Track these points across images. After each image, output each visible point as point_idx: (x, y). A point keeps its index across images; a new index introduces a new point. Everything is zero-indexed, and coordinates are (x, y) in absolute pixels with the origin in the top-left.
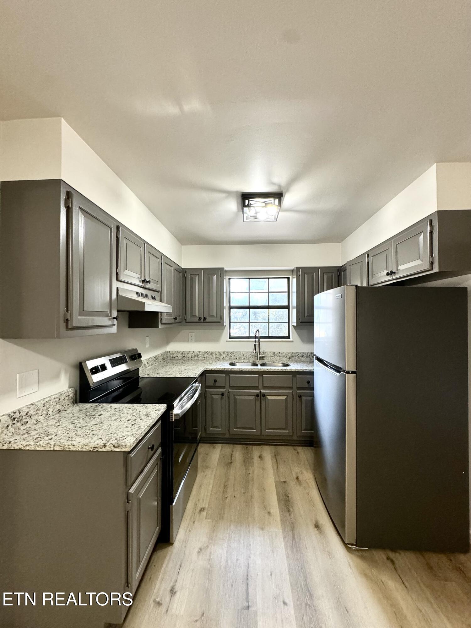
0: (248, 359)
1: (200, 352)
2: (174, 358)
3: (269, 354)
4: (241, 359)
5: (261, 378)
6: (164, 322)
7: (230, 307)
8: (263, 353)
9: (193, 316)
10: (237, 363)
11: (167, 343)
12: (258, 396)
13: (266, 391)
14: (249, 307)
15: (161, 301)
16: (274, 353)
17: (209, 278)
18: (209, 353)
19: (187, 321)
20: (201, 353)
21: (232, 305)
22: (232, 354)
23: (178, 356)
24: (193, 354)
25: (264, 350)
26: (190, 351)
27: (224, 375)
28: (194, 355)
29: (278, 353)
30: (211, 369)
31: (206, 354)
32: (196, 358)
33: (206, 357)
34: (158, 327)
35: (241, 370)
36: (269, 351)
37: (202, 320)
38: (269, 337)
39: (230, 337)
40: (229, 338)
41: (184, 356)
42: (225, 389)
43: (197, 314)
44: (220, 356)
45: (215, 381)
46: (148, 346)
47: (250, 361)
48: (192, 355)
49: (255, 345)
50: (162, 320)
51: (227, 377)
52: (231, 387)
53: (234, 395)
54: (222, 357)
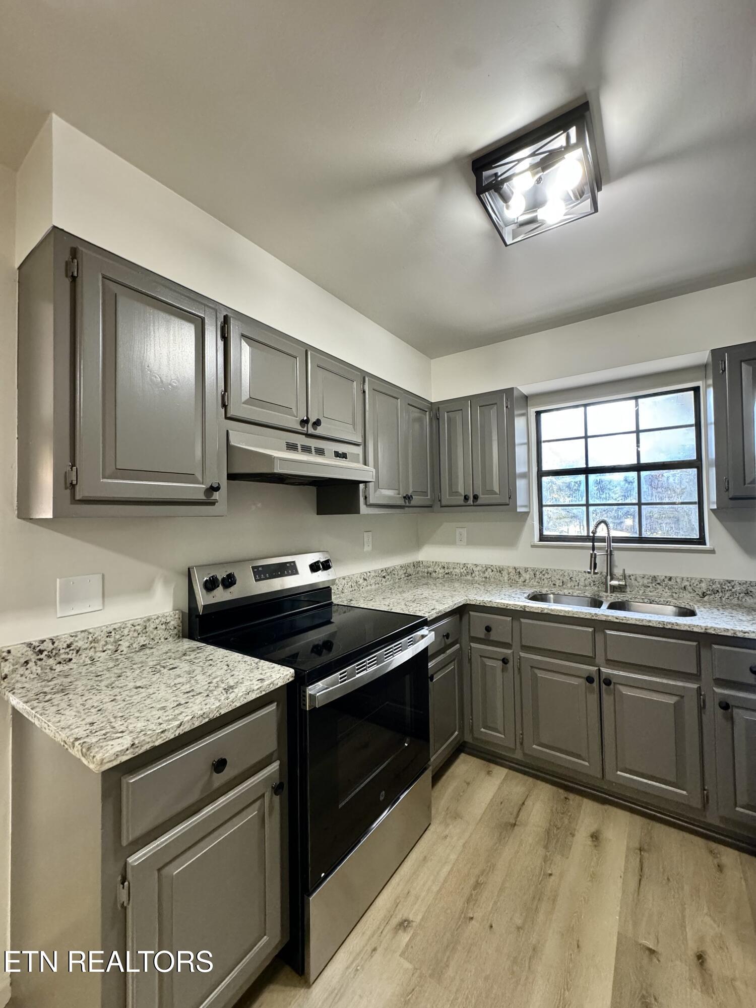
0: (582, 587)
1: (476, 565)
2: (430, 574)
3: (639, 579)
4: (564, 586)
5: (599, 638)
7: (541, 474)
8: (621, 578)
9: (453, 492)
10: (550, 595)
11: (418, 543)
12: (590, 680)
13: (616, 672)
14: (587, 471)
15: (365, 464)
17: (482, 413)
18: (495, 570)
19: (444, 503)
20: (479, 568)
21: (546, 467)
22: (544, 575)
23: (438, 572)
24: (464, 569)
25: (624, 570)
26: (457, 564)
27: (510, 619)
28: (465, 572)
29: (666, 580)
30: (478, 602)
31: (490, 570)
32: (469, 577)
33: (488, 577)
34: (357, 511)
35: (546, 611)
36: (639, 572)
37: (471, 502)
38: (641, 540)
39: (543, 538)
40: (541, 540)
41: (446, 572)
42: (511, 649)
43: (461, 490)
44: (517, 576)
45: (488, 629)
46: (368, 548)
47: (586, 594)
48: (462, 571)
49: (593, 557)
50: (368, 499)
51: (516, 623)
52: (525, 648)
53: (532, 667)
54: (522, 579)
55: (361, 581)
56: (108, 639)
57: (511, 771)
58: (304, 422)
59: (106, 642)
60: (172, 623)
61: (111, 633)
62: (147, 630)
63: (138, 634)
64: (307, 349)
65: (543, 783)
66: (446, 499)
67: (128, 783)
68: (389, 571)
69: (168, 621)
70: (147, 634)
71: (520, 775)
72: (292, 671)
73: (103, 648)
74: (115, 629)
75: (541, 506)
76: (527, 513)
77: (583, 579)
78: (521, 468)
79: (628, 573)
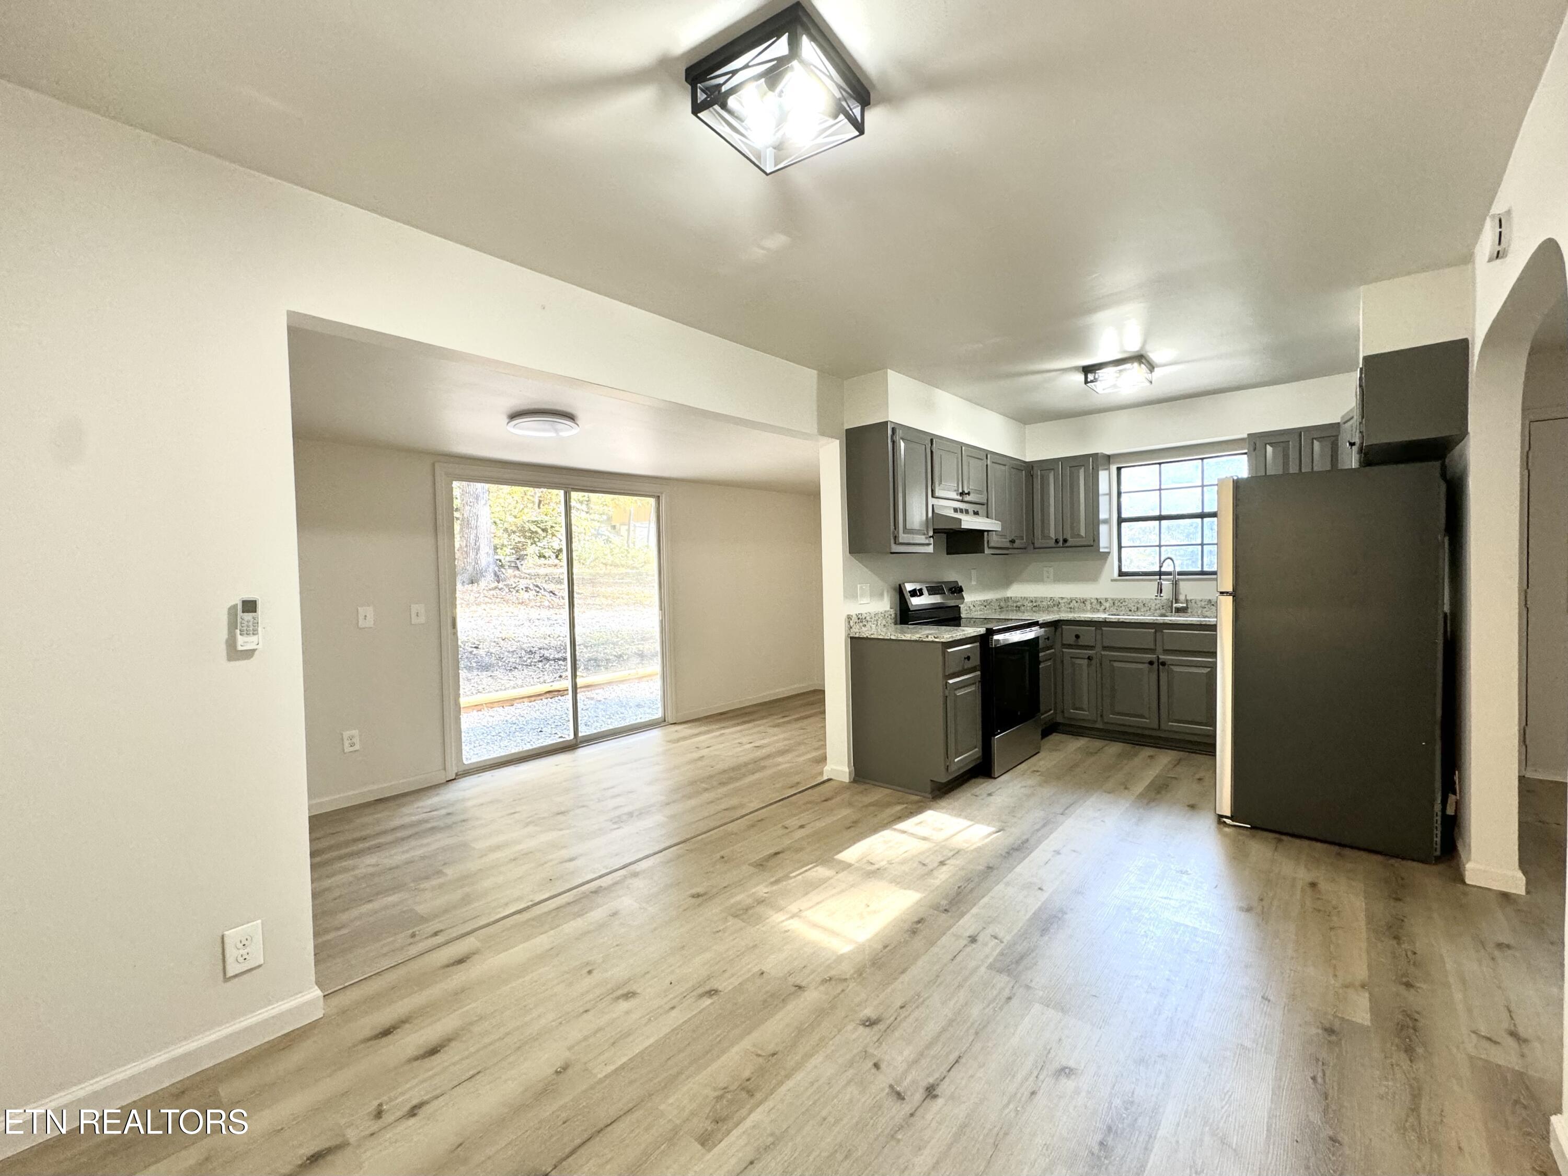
0: (1153, 611)
1: (1062, 598)
4: (1138, 611)
5: (1158, 635)
6: (992, 544)
7: (1121, 520)
9: (1045, 536)
10: (1123, 614)
11: (1007, 582)
12: (1151, 663)
13: (1169, 657)
14: (1160, 518)
15: (988, 517)
16: (1210, 601)
17: (1071, 473)
18: (1078, 601)
19: (1036, 545)
20: (1064, 601)
21: (1124, 515)
24: (1051, 601)
25: (1186, 596)
26: (1044, 598)
27: (1094, 628)
30: (1068, 618)
31: (1074, 601)
32: (1055, 608)
33: (1073, 607)
34: (983, 552)
35: (1121, 620)
36: (1198, 597)
37: (1061, 544)
38: (1203, 573)
39: (1121, 574)
40: (1119, 576)
42: (1094, 650)
43: (1052, 535)
45: (1077, 637)
46: (974, 583)
48: (1049, 602)
49: (1160, 585)
50: (989, 543)
51: (1099, 631)
52: (1105, 648)
53: (1110, 661)
55: (972, 607)
58: (962, 494)
60: (892, 615)
62: (885, 617)
64: (961, 445)
66: (1039, 542)
68: (988, 602)
71: (1097, 740)
74: (875, 614)
75: (1120, 547)
76: (1109, 553)
77: (1154, 605)
78: (1103, 515)
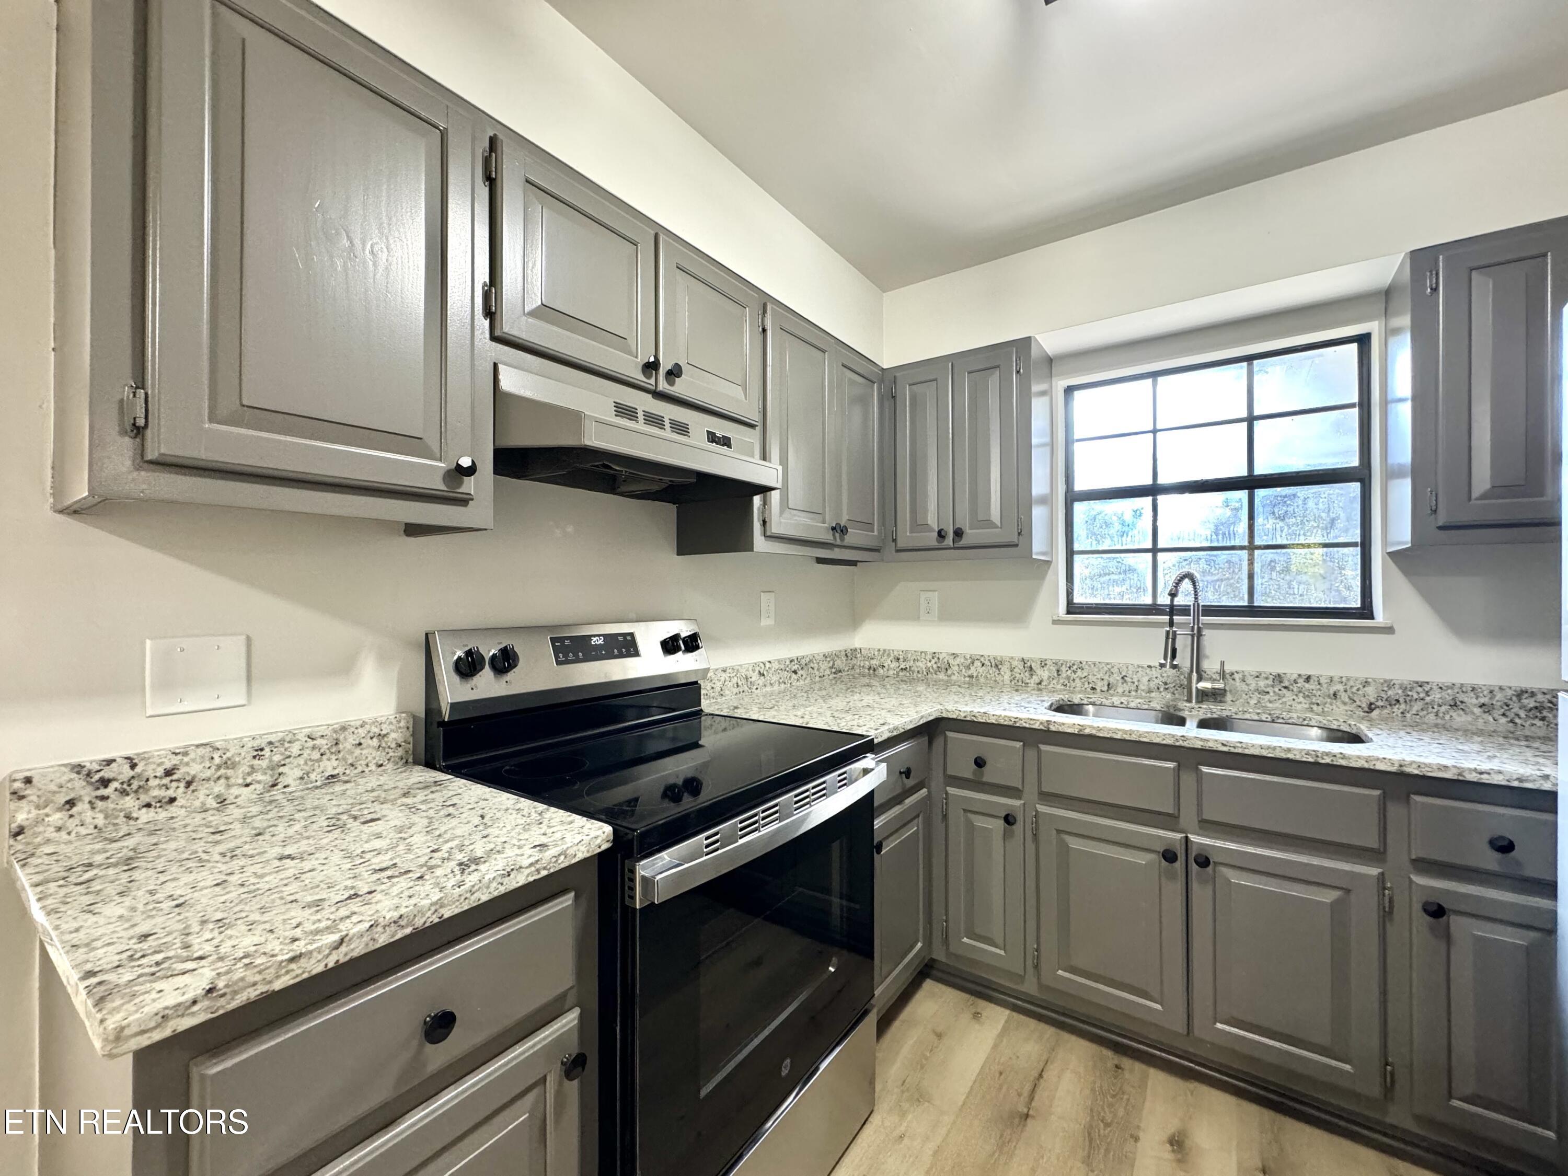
0: (1143, 694)
1: (955, 656)
2: (874, 670)
3: (1250, 680)
4: (1111, 692)
5: (1188, 779)
6: (776, 528)
7: (1072, 498)
8: (1217, 677)
9: (918, 526)
10: (1087, 707)
11: (854, 620)
12: (1169, 856)
13: (1219, 843)
15: (764, 459)
16: (1279, 678)
17: (972, 385)
18: (987, 663)
19: (901, 544)
20: (958, 661)
22: (1075, 672)
23: (887, 667)
25: (1223, 663)
26: (921, 652)
27: (1019, 745)
28: (935, 666)
29: (1301, 681)
31: (978, 664)
32: (942, 676)
33: (975, 675)
34: (751, 551)
35: (1087, 731)
36: (1250, 667)
37: (949, 541)
38: (1251, 611)
39: (1072, 608)
40: (1069, 613)
41: (902, 666)
42: (1020, 798)
43: (932, 520)
44: (1027, 674)
45: (980, 763)
46: (766, 622)
47: (1153, 704)
48: (929, 665)
49: (1171, 638)
50: (768, 524)
51: (1031, 754)
52: (1047, 797)
53: (1059, 831)
54: (1035, 679)
55: (755, 677)
56: (256, 762)
57: (1014, 1014)
58: (651, 367)
59: (252, 767)
60: (393, 735)
61: (262, 750)
62: (341, 746)
63: (322, 755)
64: (659, 234)
65: (1073, 1038)
66: (906, 537)
67: (203, 1077)
68: (803, 662)
69: (384, 732)
70: (340, 756)
71: (1032, 1023)
72: (608, 829)
73: (245, 779)
74: (270, 743)
75: (1070, 553)
76: (1048, 563)
77: (1145, 679)
78: (1039, 487)
79: (1228, 668)
